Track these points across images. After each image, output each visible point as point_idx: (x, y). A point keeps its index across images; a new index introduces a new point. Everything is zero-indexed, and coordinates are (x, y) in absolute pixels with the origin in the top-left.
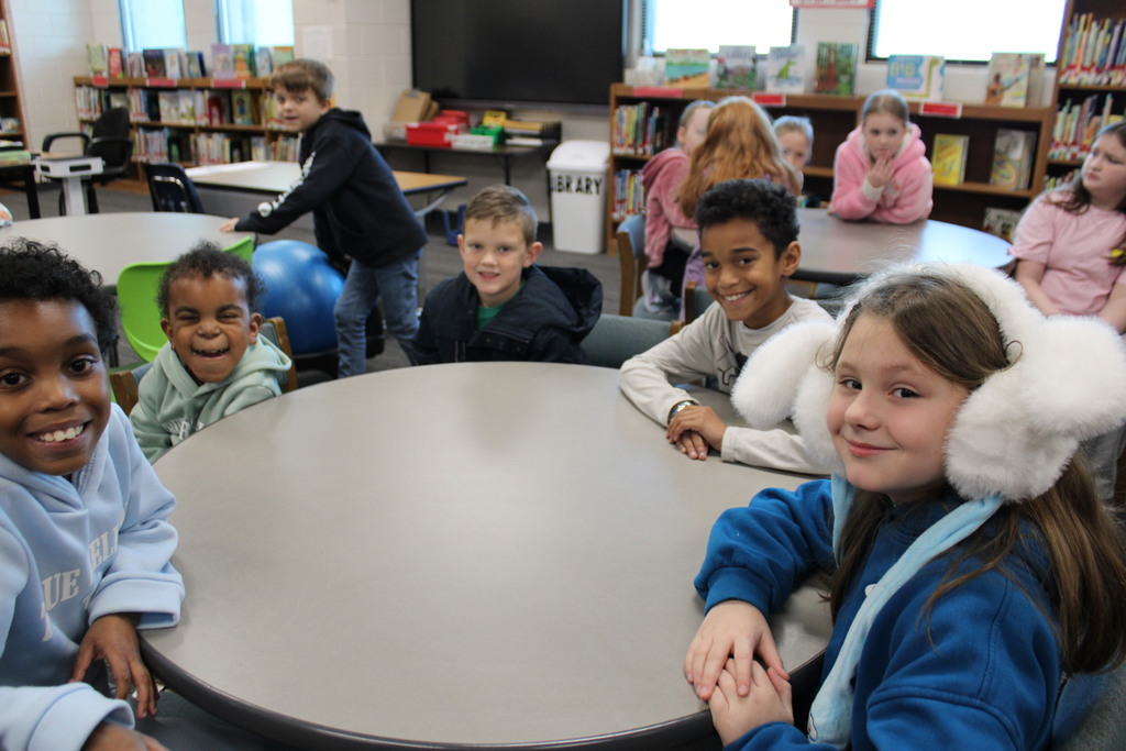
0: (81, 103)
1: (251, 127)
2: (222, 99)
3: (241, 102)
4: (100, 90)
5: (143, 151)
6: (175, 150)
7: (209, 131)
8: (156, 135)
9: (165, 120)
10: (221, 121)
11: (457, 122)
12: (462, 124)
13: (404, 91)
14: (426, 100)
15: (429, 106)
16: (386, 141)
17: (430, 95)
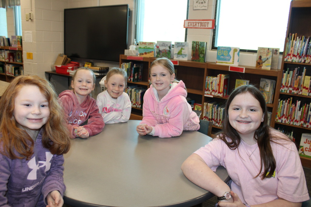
1: (20, 63)
2: (13, 54)
3: (18, 55)
10: (13, 61)
11: (75, 66)
12: (75, 67)
13: (59, 54)
14: (65, 58)
15: (67, 60)
16: (52, 71)
17: (66, 56)
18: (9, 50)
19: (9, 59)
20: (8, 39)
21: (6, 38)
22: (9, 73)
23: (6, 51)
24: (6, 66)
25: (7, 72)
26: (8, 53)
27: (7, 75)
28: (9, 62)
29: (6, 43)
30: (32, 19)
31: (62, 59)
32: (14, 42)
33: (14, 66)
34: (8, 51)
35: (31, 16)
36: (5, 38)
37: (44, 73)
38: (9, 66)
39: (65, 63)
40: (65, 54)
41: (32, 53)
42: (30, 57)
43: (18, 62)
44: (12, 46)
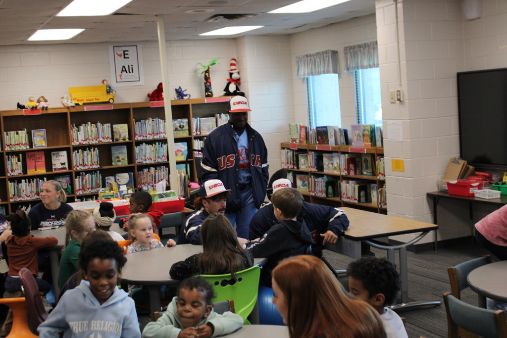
0: (284, 159)
1: (371, 177)
2: (355, 160)
3: (366, 161)
4: (293, 151)
5: (313, 190)
6: (330, 190)
7: (347, 179)
8: (320, 179)
9: (326, 171)
10: (355, 173)
11: (483, 180)
12: (484, 182)
13: (451, 159)
14: (464, 165)
15: (467, 169)
16: (438, 192)
17: (466, 162)
18: (348, 153)
19: (348, 170)
20: (345, 132)
21: (340, 130)
22: (349, 198)
23: (343, 155)
24: (341, 183)
25: (345, 196)
26: (347, 158)
27: (343, 201)
28: (349, 176)
29: (342, 140)
30: (402, 100)
31: (458, 169)
32: (356, 137)
33: (358, 183)
34: (346, 155)
35: (400, 95)
36: (337, 130)
37: (425, 197)
38: (348, 183)
39: (463, 174)
40: (462, 156)
41: (403, 161)
42: (399, 168)
43: (365, 175)
44: (353, 144)
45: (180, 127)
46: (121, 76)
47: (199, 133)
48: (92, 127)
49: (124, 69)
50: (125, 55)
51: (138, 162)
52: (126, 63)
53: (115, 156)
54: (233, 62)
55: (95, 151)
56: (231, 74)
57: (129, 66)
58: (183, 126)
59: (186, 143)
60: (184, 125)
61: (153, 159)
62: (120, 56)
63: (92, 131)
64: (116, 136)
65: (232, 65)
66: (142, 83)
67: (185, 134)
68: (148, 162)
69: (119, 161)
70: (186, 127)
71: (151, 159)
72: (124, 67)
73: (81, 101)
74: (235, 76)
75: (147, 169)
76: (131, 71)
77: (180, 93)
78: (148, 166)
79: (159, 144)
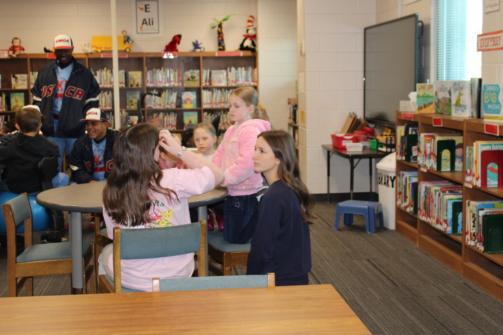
11: (364, 134)
14: (354, 119)
30: (303, 52)
31: (350, 123)
35: (302, 48)
40: (365, 112)
41: (304, 112)
42: (303, 119)
45: (192, 77)
46: (141, 28)
47: (208, 84)
48: (108, 72)
49: (144, 22)
50: (146, 9)
51: (149, 107)
52: (147, 16)
53: (130, 100)
54: (251, 19)
55: (109, 95)
56: (248, 30)
57: (149, 20)
58: (194, 77)
59: (195, 93)
60: (196, 75)
61: (162, 105)
62: (142, 9)
63: (107, 76)
64: (131, 82)
65: (249, 21)
66: (161, 35)
67: (196, 84)
68: (158, 107)
69: (132, 105)
70: (197, 78)
71: (160, 105)
72: (144, 20)
73: (100, 48)
74: (251, 32)
75: (157, 114)
76: (151, 23)
77: (196, 45)
78: (158, 111)
79: (169, 92)
